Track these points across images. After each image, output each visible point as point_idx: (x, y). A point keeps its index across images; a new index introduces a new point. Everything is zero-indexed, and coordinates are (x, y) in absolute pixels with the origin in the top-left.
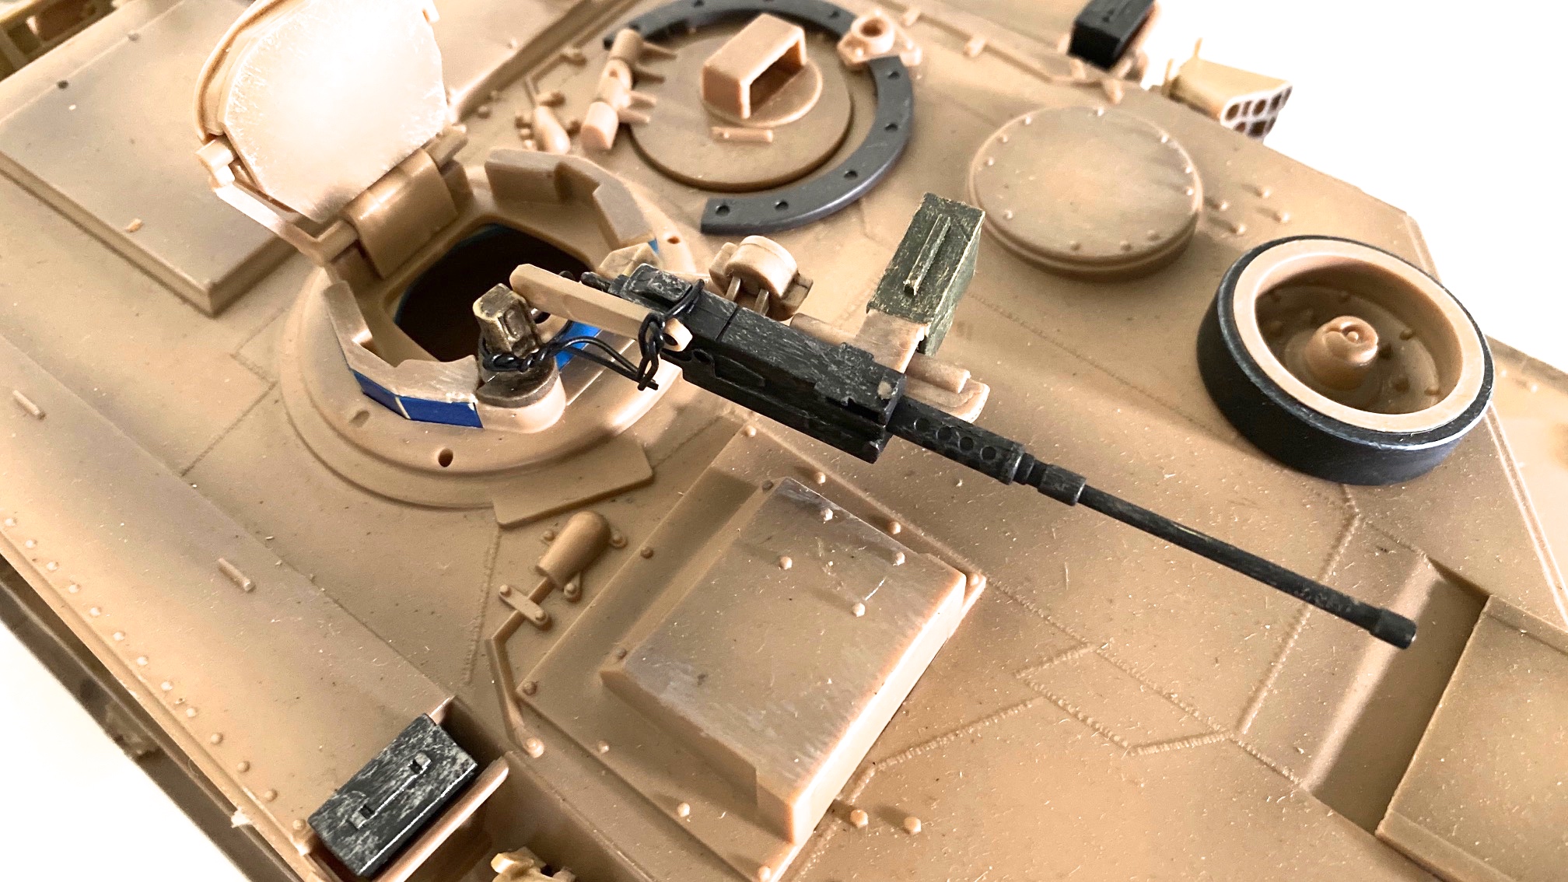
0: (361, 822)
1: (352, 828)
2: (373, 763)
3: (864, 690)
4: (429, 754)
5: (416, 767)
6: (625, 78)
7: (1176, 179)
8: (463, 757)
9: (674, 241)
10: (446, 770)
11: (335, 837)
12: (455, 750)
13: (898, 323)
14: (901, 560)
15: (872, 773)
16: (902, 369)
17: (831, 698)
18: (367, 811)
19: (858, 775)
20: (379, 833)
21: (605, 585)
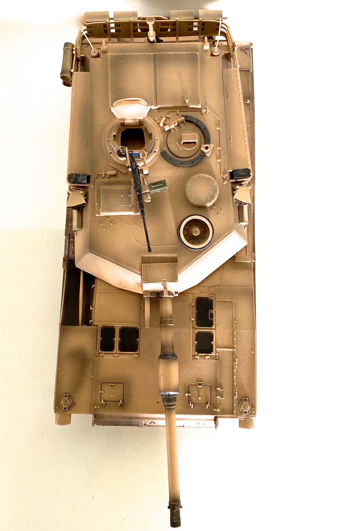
0: (74, 178)
1: (72, 178)
2: (79, 174)
3: (115, 211)
4: (84, 178)
5: (82, 178)
6: (176, 124)
7: (209, 199)
8: (86, 181)
9: (155, 152)
10: (84, 181)
11: (71, 177)
12: (86, 180)
13: (148, 188)
14: (130, 205)
15: (113, 217)
16: (142, 193)
17: (112, 209)
18: (75, 178)
19: (113, 216)
20: (74, 180)
21: (112, 179)
